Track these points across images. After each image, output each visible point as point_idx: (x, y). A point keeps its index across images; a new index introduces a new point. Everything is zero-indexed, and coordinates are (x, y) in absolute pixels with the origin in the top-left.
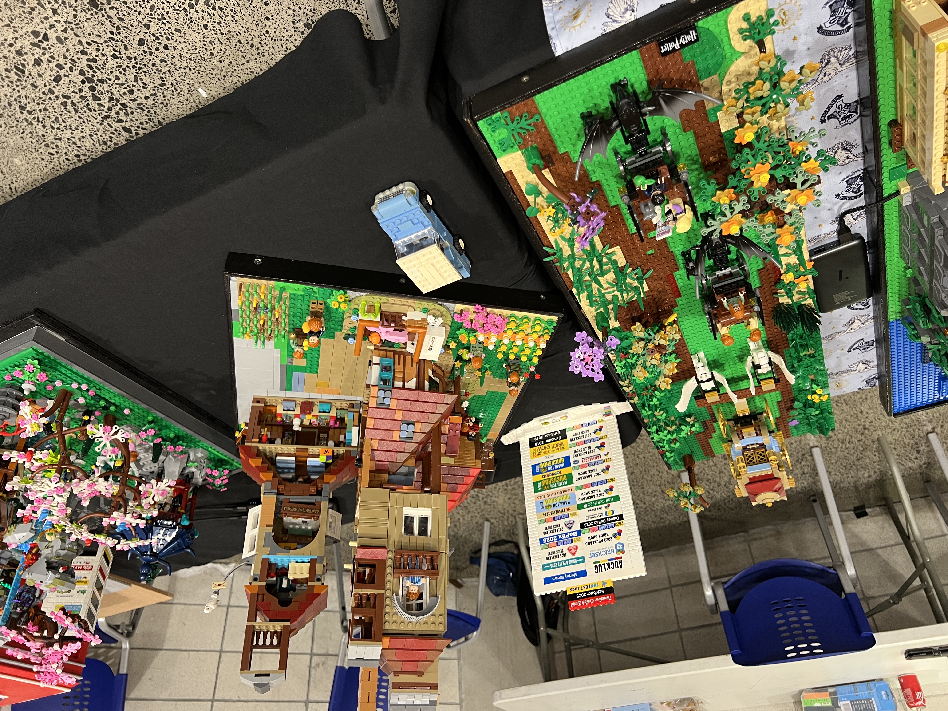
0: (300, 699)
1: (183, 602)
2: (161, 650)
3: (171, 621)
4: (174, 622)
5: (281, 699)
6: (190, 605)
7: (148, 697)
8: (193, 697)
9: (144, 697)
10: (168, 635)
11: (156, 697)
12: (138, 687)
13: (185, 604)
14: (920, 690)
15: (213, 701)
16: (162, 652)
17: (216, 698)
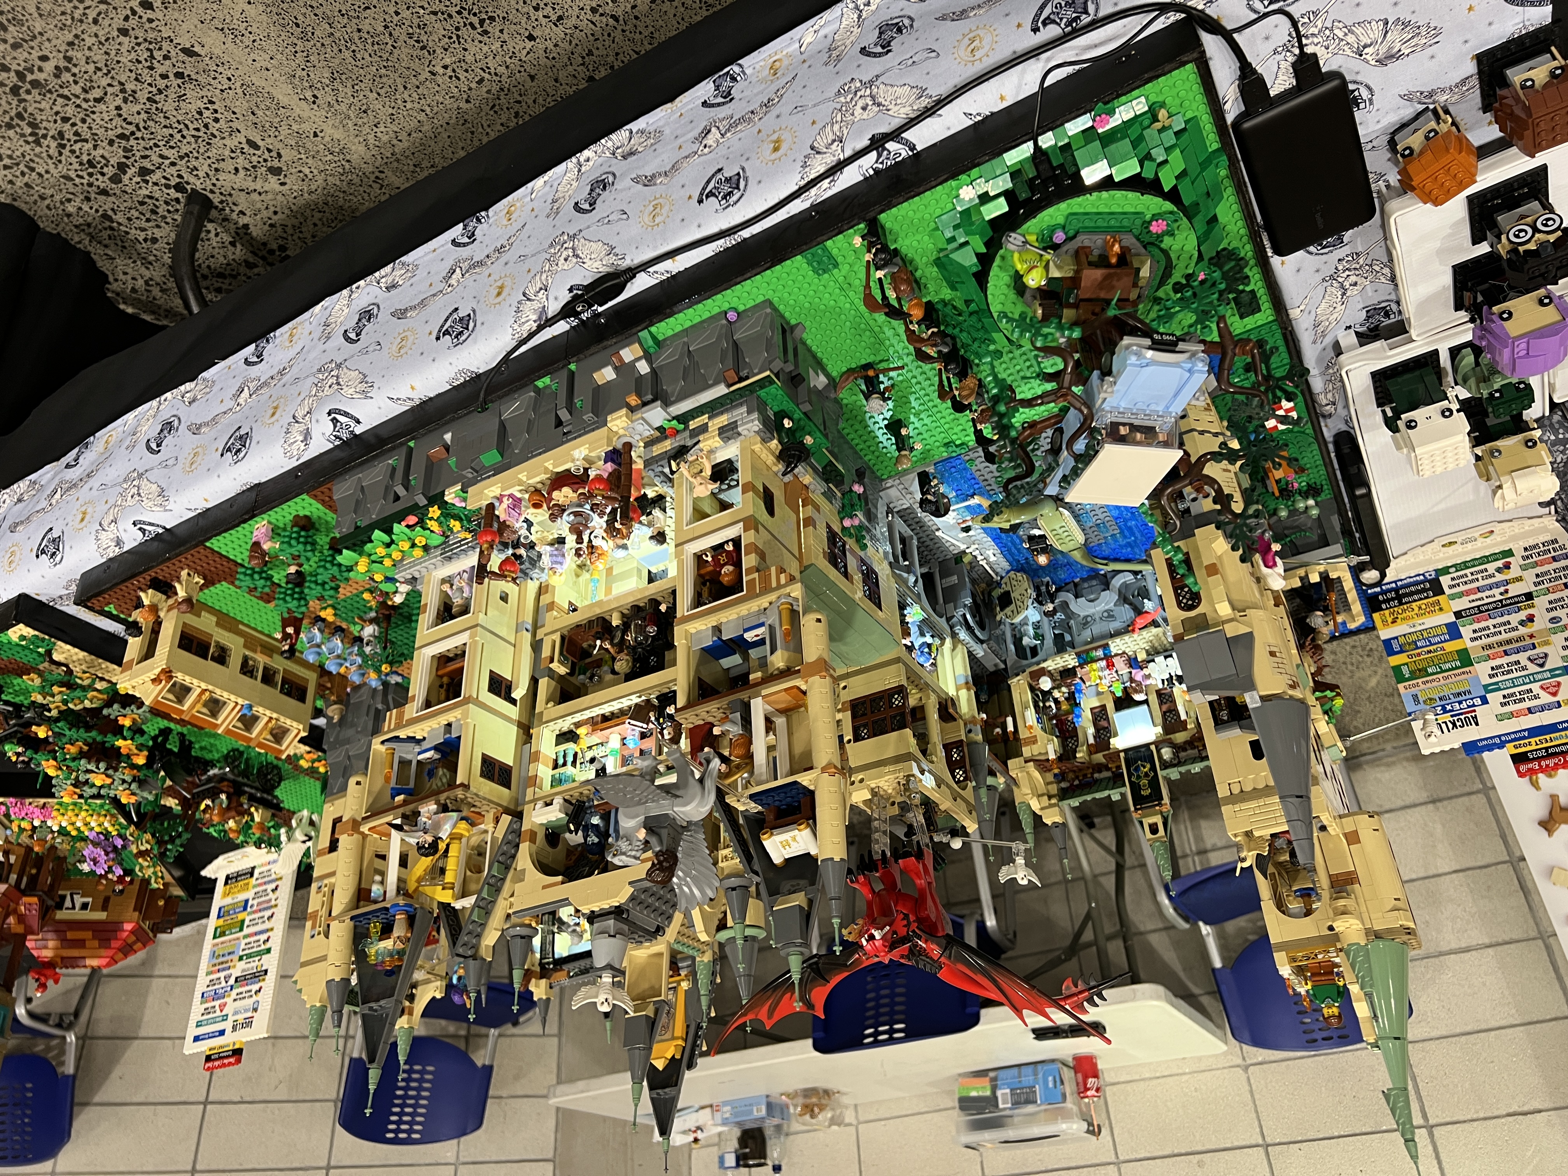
0: (327, 1097)
1: (166, 973)
2: (136, 1038)
3: (150, 999)
4: (153, 1001)
5: (301, 1098)
6: (177, 977)
7: (118, 1100)
8: (178, 1099)
9: (112, 1100)
10: (145, 1019)
11: (128, 1100)
12: (103, 1089)
13: (169, 976)
14: (1096, 1076)
15: (206, 1103)
16: (137, 1042)
17: (211, 1099)
